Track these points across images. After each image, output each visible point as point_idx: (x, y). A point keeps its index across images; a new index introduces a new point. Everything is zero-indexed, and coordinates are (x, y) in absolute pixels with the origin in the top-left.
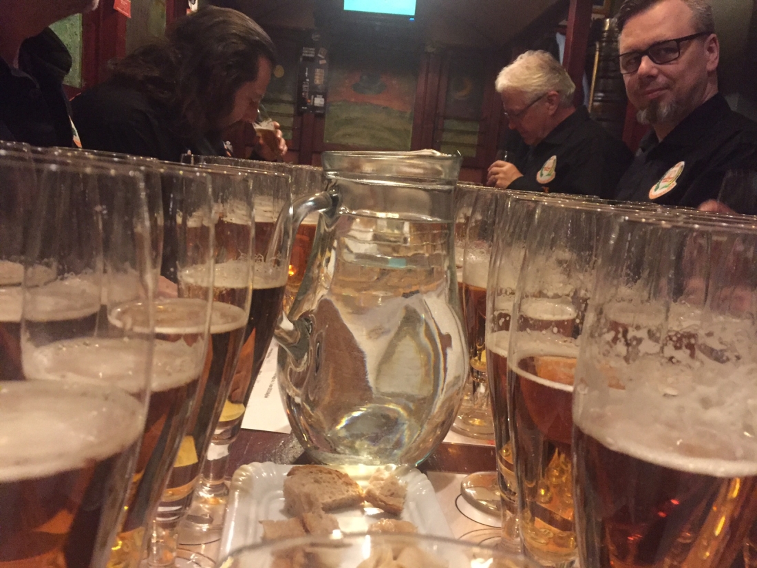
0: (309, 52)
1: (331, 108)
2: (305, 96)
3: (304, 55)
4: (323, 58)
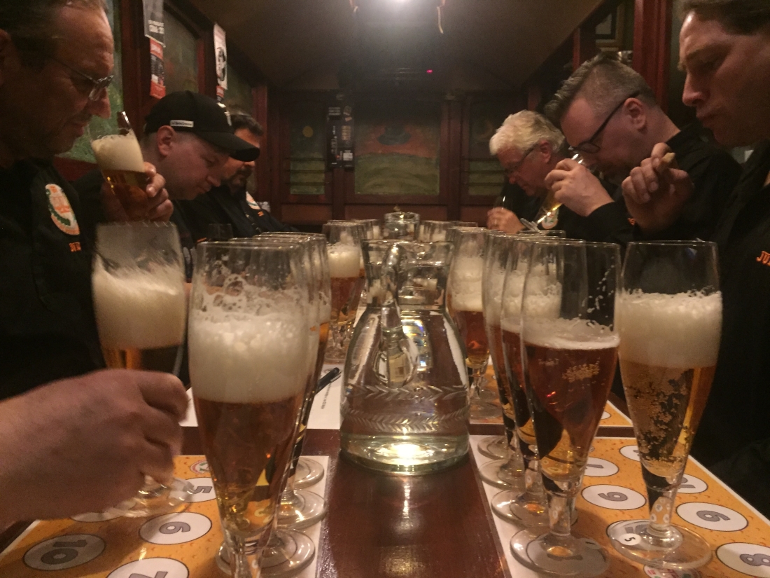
0: (335, 112)
1: (359, 161)
2: (334, 152)
3: (330, 114)
4: (348, 115)
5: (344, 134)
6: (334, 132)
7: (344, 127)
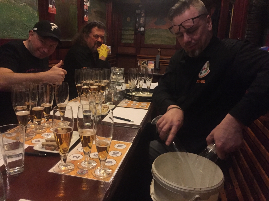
0: (138, 12)
1: (147, 31)
2: (137, 27)
5: (141, 21)
7: (141, 18)
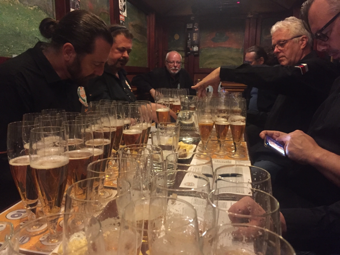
0: (189, 26)
1: (202, 51)
2: (189, 47)
3: (187, 27)
4: (197, 27)
5: (194, 37)
6: (189, 36)
7: (194, 34)
